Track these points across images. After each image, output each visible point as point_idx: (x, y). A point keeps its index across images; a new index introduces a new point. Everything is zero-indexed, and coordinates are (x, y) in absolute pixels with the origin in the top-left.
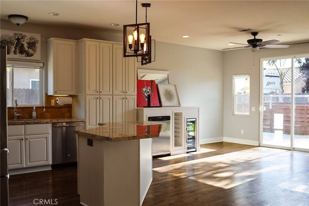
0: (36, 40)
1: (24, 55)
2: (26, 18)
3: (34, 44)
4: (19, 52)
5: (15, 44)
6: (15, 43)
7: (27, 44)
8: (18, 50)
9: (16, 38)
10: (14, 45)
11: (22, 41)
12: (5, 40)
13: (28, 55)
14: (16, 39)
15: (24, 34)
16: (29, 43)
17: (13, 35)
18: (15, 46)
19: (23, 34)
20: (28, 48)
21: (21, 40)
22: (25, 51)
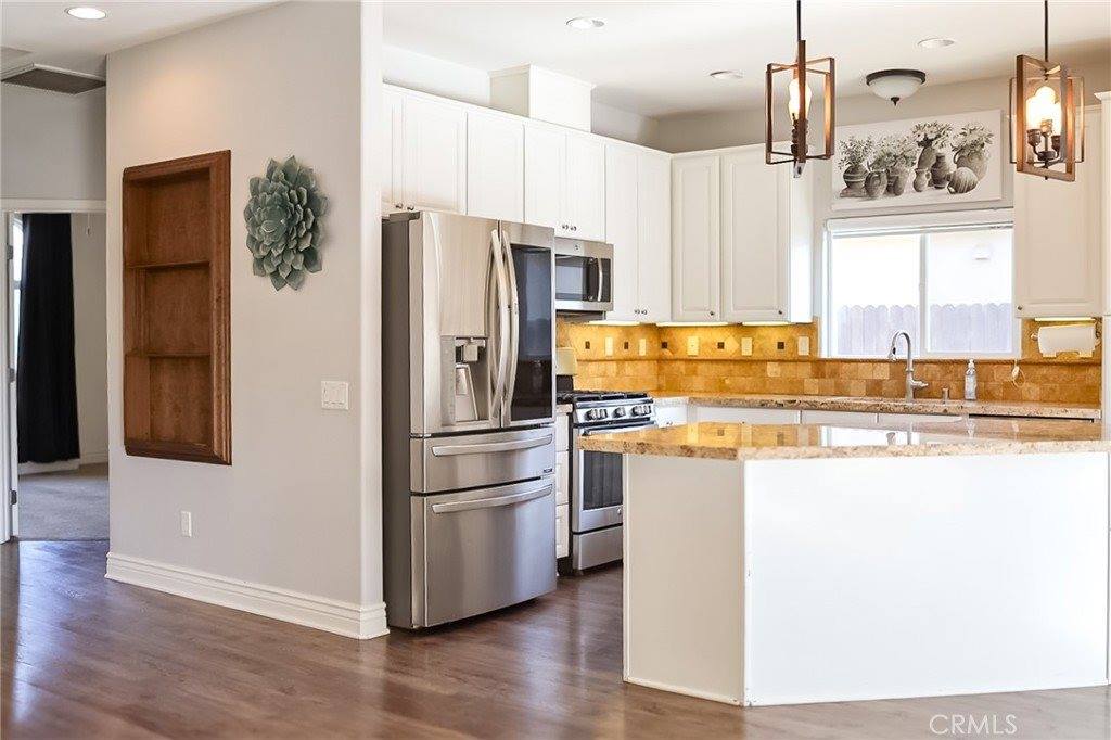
0: (983, 132)
1: (946, 190)
2: (919, 75)
3: (979, 147)
4: (929, 185)
5: (916, 161)
6: (918, 156)
7: (954, 153)
8: (928, 175)
9: (921, 139)
10: (913, 164)
11: (936, 147)
12: (889, 154)
13: (958, 187)
14: (920, 144)
15: (942, 121)
16: (960, 150)
17: (911, 134)
18: (916, 166)
19: (939, 123)
20: (959, 164)
21: (934, 143)
22: (949, 176)
